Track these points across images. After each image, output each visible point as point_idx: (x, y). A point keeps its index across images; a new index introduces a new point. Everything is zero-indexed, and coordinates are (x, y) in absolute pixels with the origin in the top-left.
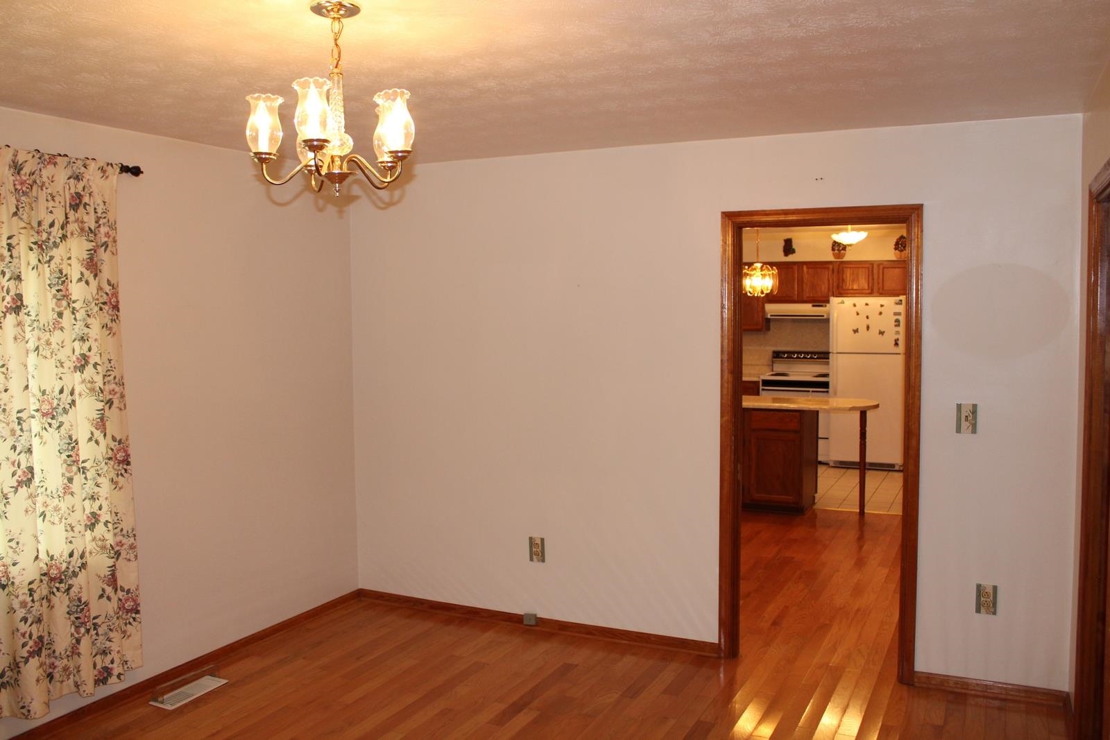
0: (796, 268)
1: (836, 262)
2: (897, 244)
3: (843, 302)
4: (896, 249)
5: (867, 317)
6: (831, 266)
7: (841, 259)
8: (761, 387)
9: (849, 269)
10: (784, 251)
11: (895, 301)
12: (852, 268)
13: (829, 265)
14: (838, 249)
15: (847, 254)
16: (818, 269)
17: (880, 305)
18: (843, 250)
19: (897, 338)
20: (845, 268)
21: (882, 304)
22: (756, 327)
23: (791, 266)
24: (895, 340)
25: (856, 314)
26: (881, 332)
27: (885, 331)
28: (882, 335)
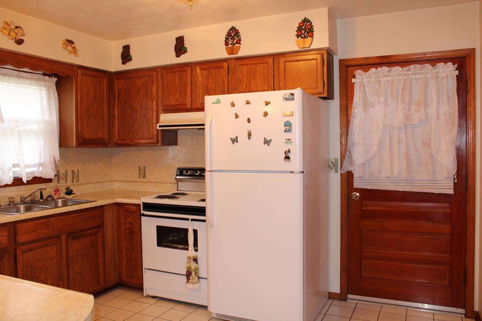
0: (189, 70)
1: (231, 59)
2: (299, 29)
3: (218, 102)
4: (298, 36)
5: (249, 121)
6: (225, 65)
7: (237, 54)
8: (142, 212)
9: (245, 66)
10: (176, 51)
11: (287, 97)
12: (249, 64)
13: (224, 64)
14: (231, 42)
15: (240, 47)
16: (212, 70)
17: (265, 102)
18: (238, 44)
19: (289, 149)
20: (241, 65)
21: (268, 101)
22: (152, 141)
23: (184, 69)
24: (285, 152)
25: (235, 116)
26: (267, 141)
27: (271, 140)
28: (268, 145)
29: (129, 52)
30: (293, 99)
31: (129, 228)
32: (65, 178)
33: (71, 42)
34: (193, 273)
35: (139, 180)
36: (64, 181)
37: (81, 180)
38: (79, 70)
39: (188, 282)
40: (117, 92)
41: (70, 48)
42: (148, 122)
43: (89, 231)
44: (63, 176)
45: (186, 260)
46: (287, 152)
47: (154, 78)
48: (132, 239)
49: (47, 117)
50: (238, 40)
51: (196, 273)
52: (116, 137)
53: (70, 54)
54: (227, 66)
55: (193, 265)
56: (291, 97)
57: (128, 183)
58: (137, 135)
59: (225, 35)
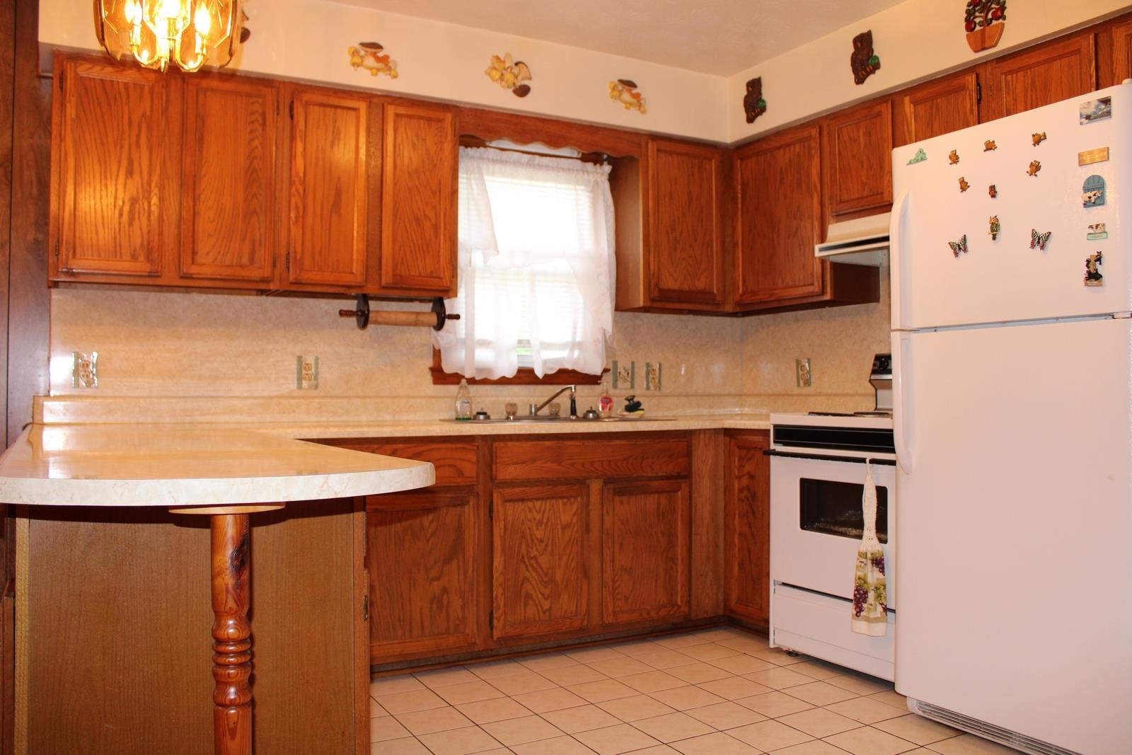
0: (887, 109)
1: (984, 62)
3: (921, 157)
5: (993, 192)
6: (971, 80)
7: (995, 46)
8: (773, 446)
9: (1020, 74)
10: (855, 71)
11: (1090, 111)
12: (1030, 67)
13: (967, 78)
14: (982, 19)
15: (1003, 24)
16: (939, 100)
17: (1031, 138)
18: (997, 19)
19: (1100, 253)
20: (1011, 72)
21: (1041, 133)
22: (810, 289)
23: (877, 109)
24: (1088, 261)
25: (959, 186)
26: (1039, 239)
27: (1050, 233)
28: (1042, 248)
29: (760, 94)
30: (1109, 113)
31: (748, 488)
32: (629, 379)
33: (630, 84)
34: (871, 595)
35: (796, 391)
36: (628, 385)
37: (667, 386)
38: (650, 141)
39: (857, 615)
40: (739, 187)
41: (626, 96)
42: (802, 247)
43: (655, 484)
44: (626, 374)
45: (854, 561)
46: (1093, 261)
47: (813, 145)
48: (754, 513)
49: (589, 245)
50: (997, 9)
51: (879, 596)
52: (738, 288)
53: (627, 108)
54: (974, 82)
55: (873, 576)
56: (1101, 110)
57: (773, 398)
58: (780, 281)
59: (966, 4)
